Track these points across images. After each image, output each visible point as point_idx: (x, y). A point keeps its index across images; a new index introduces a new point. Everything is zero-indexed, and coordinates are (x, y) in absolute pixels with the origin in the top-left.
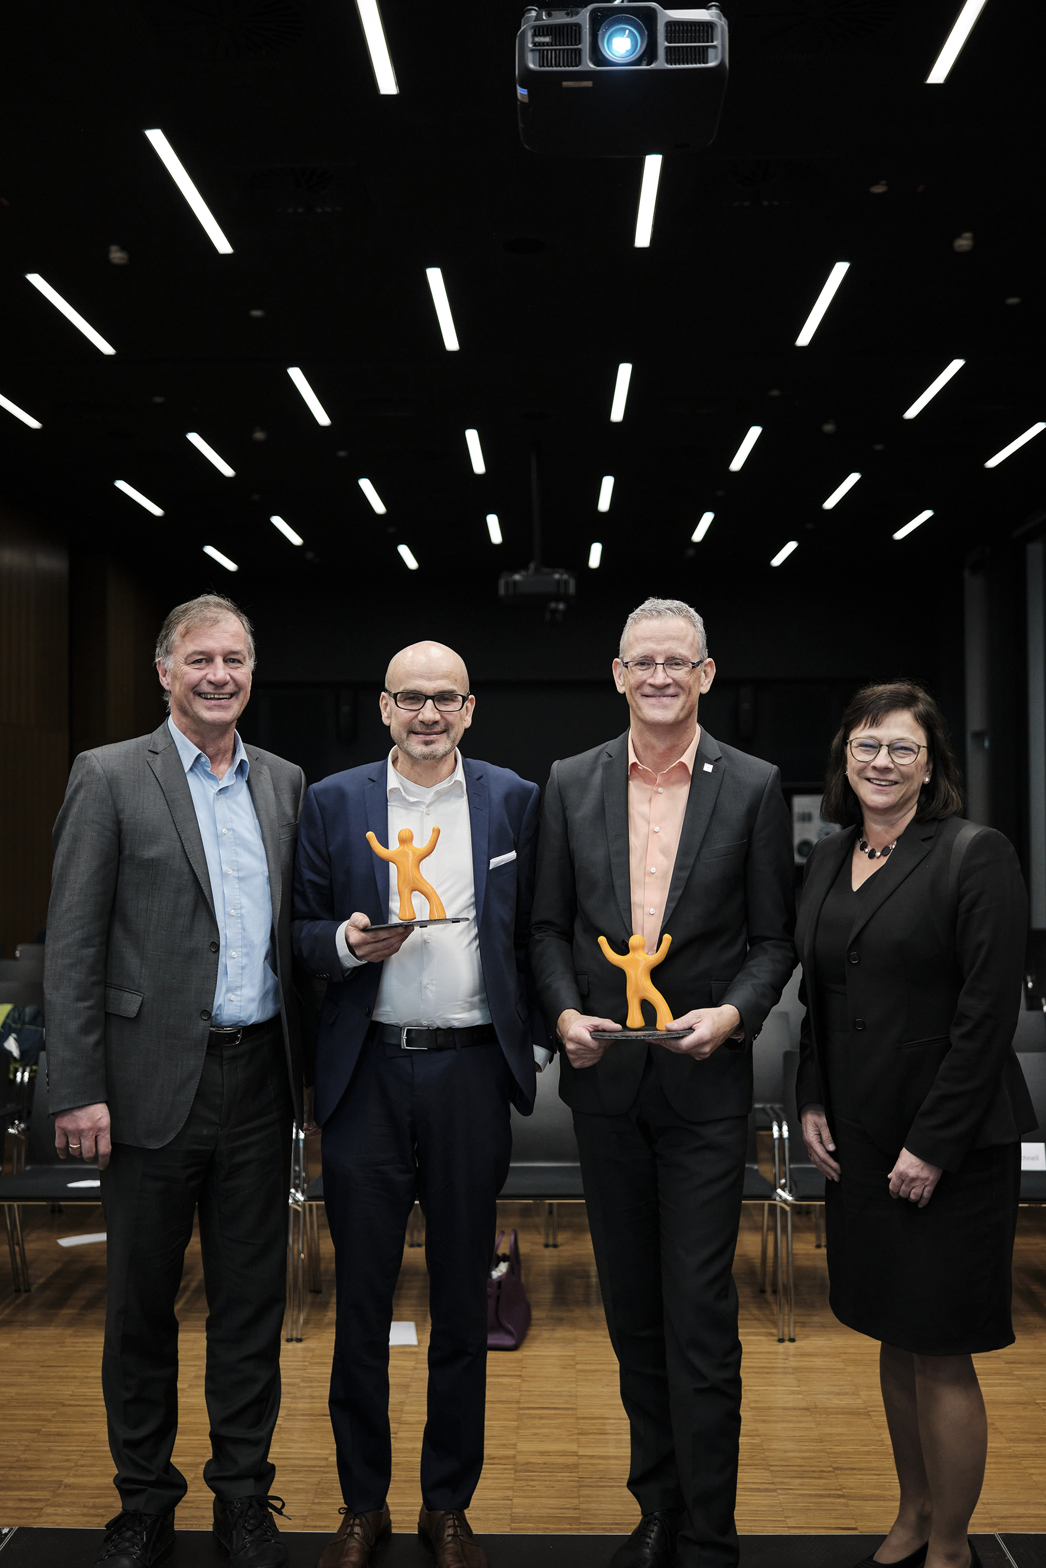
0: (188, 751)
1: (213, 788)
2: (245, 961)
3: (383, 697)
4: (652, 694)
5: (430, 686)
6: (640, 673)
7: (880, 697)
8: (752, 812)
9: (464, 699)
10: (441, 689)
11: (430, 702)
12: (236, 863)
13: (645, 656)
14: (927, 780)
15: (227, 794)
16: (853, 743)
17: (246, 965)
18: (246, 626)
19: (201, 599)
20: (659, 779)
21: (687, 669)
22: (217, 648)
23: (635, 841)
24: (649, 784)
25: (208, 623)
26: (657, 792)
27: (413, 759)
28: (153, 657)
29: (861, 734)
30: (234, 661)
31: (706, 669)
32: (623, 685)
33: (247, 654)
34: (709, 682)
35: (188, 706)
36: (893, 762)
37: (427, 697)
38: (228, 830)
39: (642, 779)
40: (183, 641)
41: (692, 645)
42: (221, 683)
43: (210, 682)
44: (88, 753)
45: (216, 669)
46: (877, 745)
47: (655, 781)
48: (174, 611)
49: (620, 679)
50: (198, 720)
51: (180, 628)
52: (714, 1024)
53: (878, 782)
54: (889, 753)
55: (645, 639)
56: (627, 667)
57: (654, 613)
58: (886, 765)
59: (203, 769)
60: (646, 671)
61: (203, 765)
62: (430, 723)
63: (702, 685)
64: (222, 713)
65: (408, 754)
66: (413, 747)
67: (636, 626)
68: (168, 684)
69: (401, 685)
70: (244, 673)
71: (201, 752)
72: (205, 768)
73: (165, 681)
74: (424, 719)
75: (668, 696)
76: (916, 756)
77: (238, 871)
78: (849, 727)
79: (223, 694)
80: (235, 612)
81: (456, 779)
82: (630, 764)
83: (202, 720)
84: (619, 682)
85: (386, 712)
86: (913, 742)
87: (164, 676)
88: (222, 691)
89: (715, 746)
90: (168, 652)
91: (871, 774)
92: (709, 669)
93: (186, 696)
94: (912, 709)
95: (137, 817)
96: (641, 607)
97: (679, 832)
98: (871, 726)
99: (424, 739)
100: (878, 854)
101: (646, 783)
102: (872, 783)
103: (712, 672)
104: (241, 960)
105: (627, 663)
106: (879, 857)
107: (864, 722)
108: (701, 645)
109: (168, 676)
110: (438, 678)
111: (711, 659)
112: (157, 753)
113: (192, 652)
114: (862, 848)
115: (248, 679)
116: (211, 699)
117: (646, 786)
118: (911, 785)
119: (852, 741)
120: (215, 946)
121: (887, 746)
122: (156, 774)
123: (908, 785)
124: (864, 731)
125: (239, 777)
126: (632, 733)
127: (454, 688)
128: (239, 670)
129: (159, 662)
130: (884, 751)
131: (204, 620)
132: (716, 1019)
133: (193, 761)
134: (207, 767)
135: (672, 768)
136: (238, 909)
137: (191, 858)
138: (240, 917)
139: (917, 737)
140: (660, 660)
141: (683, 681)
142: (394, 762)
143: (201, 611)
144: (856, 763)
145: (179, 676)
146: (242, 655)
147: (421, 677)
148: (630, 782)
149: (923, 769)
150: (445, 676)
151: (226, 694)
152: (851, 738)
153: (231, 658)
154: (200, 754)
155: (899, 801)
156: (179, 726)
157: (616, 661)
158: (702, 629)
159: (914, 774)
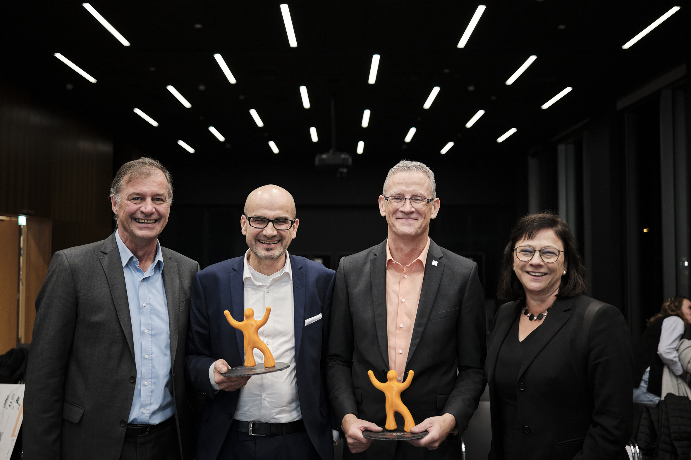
0: (126, 254)
1: (139, 277)
2: (153, 387)
3: (243, 217)
4: (402, 217)
5: (271, 214)
6: (396, 204)
7: (534, 221)
8: (462, 291)
9: (292, 222)
10: (278, 216)
11: (271, 224)
12: (150, 325)
13: (399, 194)
14: (565, 272)
15: (149, 282)
16: (517, 250)
17: (154, 390)
18: (168, 178)
19: (141, 160)
20: (405, 269)
21: (424, 203)
22: (148, 192)
23: (390, 308)
24: (398, 273)
25: (144, 176)
26: (404, 278)
27: (259, 259)
28: (109, 193)
29: (522, 244)
30: (159, 200)
31: (435, 204)
32: (384, 211)
33: (167, 196)
34: (436, 212)
35: (127, 226)
36: (543, 261)
37: (269, 221)
38: (146, 304)
39: (394, 269)
40: (127, 186)
41: (428, 189)
42: (149, 214)
43: (142, 212)
44: (61, 252)
45: (146, 205)
46: (532, 251)
47: (402, 271)
48: (123, 166)
49: (382, 208)
50: (133, 236)
51: (126, 177)
52: (441, 427)
53: (534, 274)
54: (540, 256)
55: (400, 184)
56: (387, 200)
57: (405, 168)
58: (538, 263)
59: (135, 265)
60: (399, 203)
61: (134, 263)
62: (270, 237)
63: (432, 214)
64: (149, 232)
65: (256, 254)
66: (259, 251)
67: (394, 175)
68: (116, 211)
69: (253, 212)
70: (165, 208)
71: (133, 255)
72: (136, 265)
73: (115, 209)
74: (267, 234)
75: (412, 219)
76: (557, 257)
77: (151, 330)
78: (515, 240)
79: (150, 220)
80: (162, 169)
81: (285, 271)
82: (387, 260)
83: (136, 235)
84: (382, 209)
85: (244, 227)
86: (556, 249)
87: (115, 206)
88: (150, 218)
89: (439, 250)
90: (118, 192)
91: (529, 269)
92: (436, 204)
93: (126, 220)
94: (554, 228)
95: (89, 295)
96: (398, 165)
97: (417, 302)
98: (529, 238)
99: (266, 247)
100: (535, 318)
101: (397, 271)
102: (530, 274)
103: (438, 206)
104: (150, 387)
105: (388, 197)
106: (536, 320)
107: (524, 236)
108: (433, 189)
109: (117, 205)
110: (276, 209)
111: (438, 198)
112: (106, 254)
113: (132, 193)
114: (526, 314)
115: (167, 211)
116: (142, 223)
117: (397, 274)
118: (555, 275)
119: (517, 248)
120: (133, 379)
121: (539, 251)
122: (104, 267)
123: (554, 275)
124: (524, 242)
125: (158, 272)
126: (389, 241)
127: (287, 216)
128: (162, 206)
129: (112, 197)
130: (537, 254)
131: (141, 173)
132: (442, 424)
133: (128, 260)
134: (137, 264)
135: (413, 263)
136: (150, 354)
137: (121, 322)
138: (151, 359)
139: (558, 245)
140: (408, 197)
141: (421, 210)
142: (248, 258)
143: (140, 167)
144: (519, 262)
145: (123, 206)
146: (164, 196)
147: (266, 208)
148: (387, 271)
149: (562, 265)
150: (281, 208)
151: (152, 220)
152: (516, 247)
153: (157, 198)
154: (133, 256)
155: (547, 286)
156: (122, 237)
157: (381, 197)
158: (433, 180)
159: (557, 268)
